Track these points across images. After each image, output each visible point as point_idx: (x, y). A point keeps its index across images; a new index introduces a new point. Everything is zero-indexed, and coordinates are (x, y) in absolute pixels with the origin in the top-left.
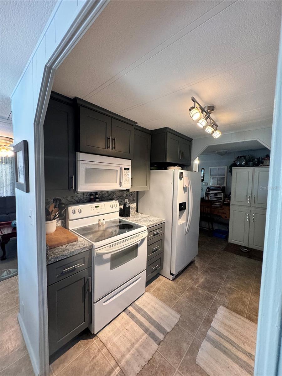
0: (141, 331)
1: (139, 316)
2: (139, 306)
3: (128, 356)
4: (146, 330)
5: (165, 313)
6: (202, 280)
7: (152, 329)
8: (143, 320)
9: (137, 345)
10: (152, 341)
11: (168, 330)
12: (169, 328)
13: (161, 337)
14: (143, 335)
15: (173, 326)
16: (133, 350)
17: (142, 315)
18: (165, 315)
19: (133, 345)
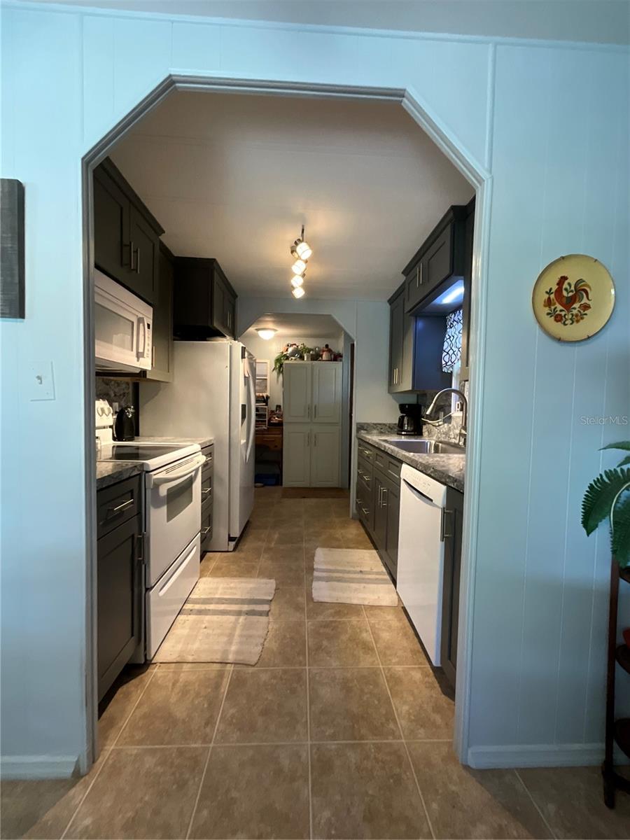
0: (232, 618)
1: (212, 607)
2: (202, 597)
3: (233, 648)
4: (239, 613)
5: (251, 586)
6: (276, 536)
7: (246, 608)
8: (222, 607)
9: (238, 632)
10: (255, 618)
11: (270, 598)
12: (270, 596)
13: (265, 608)
14: (237, 620)
15: (273, 592)
16: (236, 639)
17: (217, 603)
18: (251, 588)
19: (231, 636)
